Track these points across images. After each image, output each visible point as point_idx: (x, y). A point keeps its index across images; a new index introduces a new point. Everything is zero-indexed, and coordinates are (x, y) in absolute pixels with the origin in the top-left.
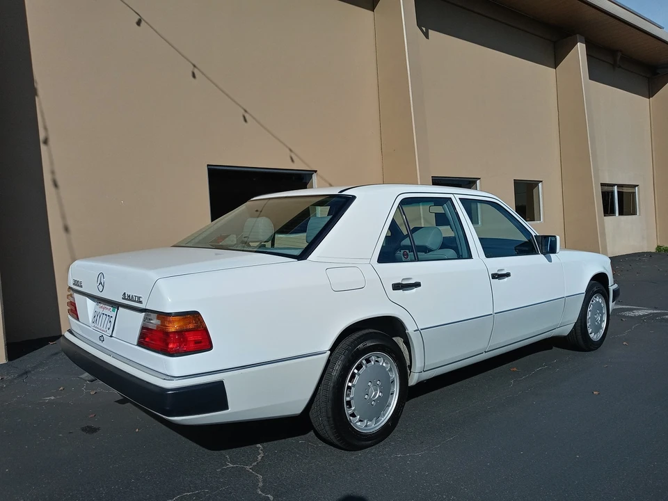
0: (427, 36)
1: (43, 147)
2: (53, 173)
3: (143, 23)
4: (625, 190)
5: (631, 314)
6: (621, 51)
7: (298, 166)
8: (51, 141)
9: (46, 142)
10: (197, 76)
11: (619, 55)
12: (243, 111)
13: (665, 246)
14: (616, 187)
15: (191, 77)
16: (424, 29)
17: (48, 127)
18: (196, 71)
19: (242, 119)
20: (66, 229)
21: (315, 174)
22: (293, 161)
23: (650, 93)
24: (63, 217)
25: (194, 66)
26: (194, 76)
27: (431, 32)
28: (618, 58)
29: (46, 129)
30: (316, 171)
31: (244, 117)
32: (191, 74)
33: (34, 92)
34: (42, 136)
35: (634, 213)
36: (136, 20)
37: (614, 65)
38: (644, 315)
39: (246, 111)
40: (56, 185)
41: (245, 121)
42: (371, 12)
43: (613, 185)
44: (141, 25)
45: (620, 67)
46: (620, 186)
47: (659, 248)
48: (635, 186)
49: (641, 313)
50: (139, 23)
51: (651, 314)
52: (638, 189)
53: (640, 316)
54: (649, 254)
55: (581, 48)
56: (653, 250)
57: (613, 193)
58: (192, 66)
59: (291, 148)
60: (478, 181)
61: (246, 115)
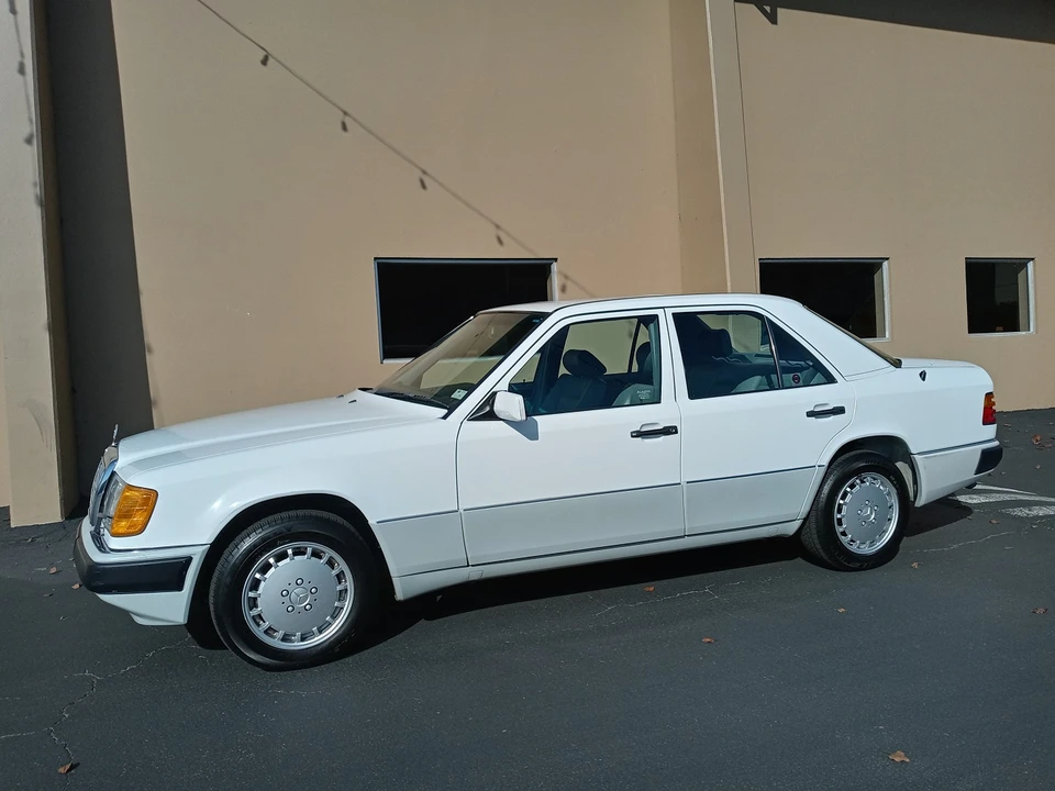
0: (773, 19)
3: (271, 61)
10: (348, 126)
16: (768, 9)
18: (348, 121)
21: (555, 264)
26: (344, 128)
27: (781, 12)
30: (556, 260)
31: (422, 182)
36: (261, 57)
39: (424, 172)
44: (269, 63)
50: (264, 62)
58: (341, 113)
59: (499, 224)
60: (885, 264)
61: (425, 178)
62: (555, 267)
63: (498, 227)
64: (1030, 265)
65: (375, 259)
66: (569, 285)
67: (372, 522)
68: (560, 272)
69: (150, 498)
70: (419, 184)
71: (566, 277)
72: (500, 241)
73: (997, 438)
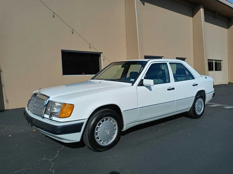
4: (218, 62)
5: (212, 106)
6: (217, 12)
10: (55, 16)
11: (217, 13)
13: (232, 82)
14: (214, 61)
15: (53, 17)
16: (143, 2)
18: (55, 15)
23: (228, 28)
25: (54, 13)
26: (54, 17)
27: (145, 3)
28: (216, 14)
30: (102, 53)
35: (221, 70)
37: (215, 17)
38: (216, 106)
39: (73, 30)
43: (213, 60)
45: (217, 17)
46: (215, 60)
47: (229, 83)
48: (221, 61)
49: (215, 106)
51: (219, 106)
52: (222, 62)
53: (215, 107)
54: (225, 85)
55: (202, 10)
56: (227, 83)
57: (213, 63)
60: (163, 58)
61: (73, 31)
62: (102, 55)
63: (90, 44)
64: (186, 59)
65: (61, 50)
66: (105, 59)
67: (122, 111)
68: (103, 56)
69: (72, 107)
70: (72, 32)
71: (104, 57)
72: (90, 48)
73: (214, 91)
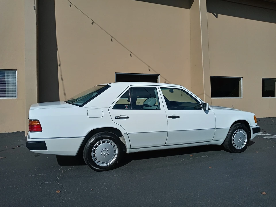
0: (216, 17)
1: (59, 67)
2: (61, 75)
3: (94, 23)
7: (152, 72)
8: (61, 65)
9: (60, 65)
10: (113, 40)
12: (130, 52)
16: (215, 14)
17: (61, 60)
18: (113, 39)
19: (130, 55)
20: (65, 94)
21: (159, 75)
22: (150, 71)
24: (64, 90)
25: (112, 37)
26: (112, 40)
27: (218, 15)
29: (60, 61)
30: (160, 74)
31: (131, 55)
32: (111, 40)
33: (57, 49)
34: (58, 63)
36: (92, 22)
39: (131, 52)
40: (62, 79)
41: (131, 56)
42: (189, 10)
50: (92, 24)
58: (111, 37)
59: (149, 66)
60: (242, 79)
61: (131, 54)
62: (159, 77)
63: (149, 67)
65: (115, 73)
